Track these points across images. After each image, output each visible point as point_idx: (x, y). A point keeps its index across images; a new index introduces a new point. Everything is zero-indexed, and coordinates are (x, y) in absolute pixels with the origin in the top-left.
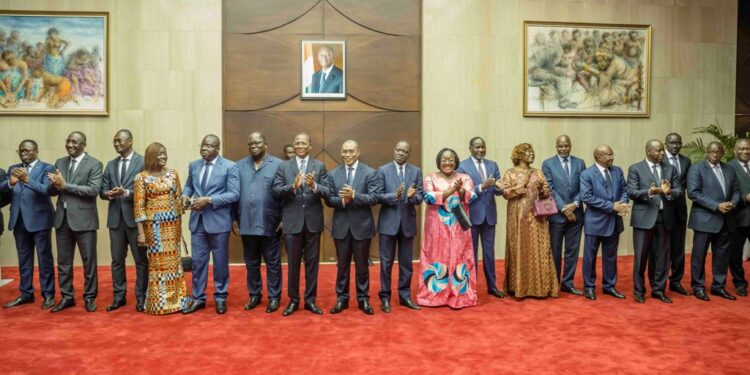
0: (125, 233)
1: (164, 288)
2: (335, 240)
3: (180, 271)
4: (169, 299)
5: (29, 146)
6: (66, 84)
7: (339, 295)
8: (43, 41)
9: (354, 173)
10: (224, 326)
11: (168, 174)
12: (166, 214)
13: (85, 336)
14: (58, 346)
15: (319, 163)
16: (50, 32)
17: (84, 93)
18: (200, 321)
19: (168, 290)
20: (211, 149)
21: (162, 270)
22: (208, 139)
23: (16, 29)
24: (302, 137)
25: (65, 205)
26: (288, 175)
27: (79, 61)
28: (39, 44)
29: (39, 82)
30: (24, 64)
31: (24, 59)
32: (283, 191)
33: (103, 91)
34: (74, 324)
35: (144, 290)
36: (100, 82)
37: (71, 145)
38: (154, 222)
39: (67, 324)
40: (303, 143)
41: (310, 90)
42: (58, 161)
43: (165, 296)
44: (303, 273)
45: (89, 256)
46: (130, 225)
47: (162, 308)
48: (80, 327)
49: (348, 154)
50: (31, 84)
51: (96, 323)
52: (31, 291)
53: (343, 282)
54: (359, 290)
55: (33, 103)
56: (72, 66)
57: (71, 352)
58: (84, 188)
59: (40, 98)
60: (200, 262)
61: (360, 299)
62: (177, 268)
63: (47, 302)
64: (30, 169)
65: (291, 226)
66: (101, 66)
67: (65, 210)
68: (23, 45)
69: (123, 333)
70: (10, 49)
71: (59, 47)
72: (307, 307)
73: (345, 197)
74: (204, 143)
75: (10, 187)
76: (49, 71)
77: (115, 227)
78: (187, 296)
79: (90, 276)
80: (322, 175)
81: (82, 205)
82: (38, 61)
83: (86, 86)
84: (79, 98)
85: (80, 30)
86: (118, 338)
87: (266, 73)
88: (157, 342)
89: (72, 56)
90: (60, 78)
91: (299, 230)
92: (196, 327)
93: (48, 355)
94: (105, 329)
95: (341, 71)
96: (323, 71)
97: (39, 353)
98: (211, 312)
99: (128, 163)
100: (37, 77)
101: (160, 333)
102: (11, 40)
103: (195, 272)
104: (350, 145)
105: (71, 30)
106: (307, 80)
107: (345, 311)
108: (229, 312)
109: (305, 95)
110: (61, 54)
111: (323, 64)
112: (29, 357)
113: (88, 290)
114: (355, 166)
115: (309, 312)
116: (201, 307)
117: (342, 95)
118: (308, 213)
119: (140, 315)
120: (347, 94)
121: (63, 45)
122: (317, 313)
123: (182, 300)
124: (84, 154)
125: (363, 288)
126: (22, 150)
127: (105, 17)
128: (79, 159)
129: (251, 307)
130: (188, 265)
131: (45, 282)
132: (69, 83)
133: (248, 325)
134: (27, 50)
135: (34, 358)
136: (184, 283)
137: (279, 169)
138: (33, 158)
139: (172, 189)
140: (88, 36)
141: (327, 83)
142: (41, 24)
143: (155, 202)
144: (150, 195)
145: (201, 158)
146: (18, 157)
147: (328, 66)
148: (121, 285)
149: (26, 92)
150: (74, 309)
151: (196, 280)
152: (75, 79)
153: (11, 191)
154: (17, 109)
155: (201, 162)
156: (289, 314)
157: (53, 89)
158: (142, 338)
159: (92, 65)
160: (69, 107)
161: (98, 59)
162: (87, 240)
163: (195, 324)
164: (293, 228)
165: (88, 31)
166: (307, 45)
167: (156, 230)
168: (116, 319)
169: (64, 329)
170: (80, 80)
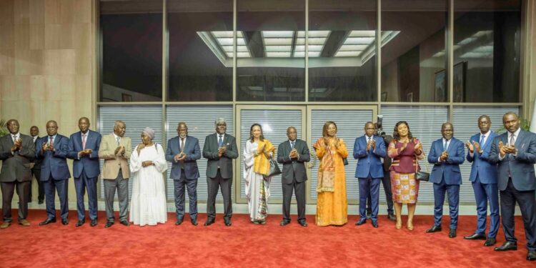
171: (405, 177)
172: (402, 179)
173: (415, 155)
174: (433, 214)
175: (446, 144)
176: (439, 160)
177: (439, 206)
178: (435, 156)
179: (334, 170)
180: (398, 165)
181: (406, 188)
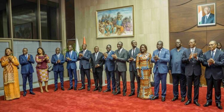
0: (134, 73)
1: (144, 91)
2: (206, 79)
3: (150, 86)
4: (145, 95)
5: (109, 46)
6: (122, 28)
7: (208, 100)
8: (116, 16)
9: (214, 53)
10: (162, 106)
11: (147, 54)
12: (145, 67)
13: (120, 103)
14: (112, 105)
15: (200, 50)
16: (118, 13)
17: (127, 30)
18: (155, 103)
19: (145, 92)
20: (160, 46)
21: (144, 85)
22: (159, 43)
23: (110, 14)
24: (192, 41)
25: (117, 64)
26: (187, 55)
27: (126, 21)
28: (115, 17)
29: (115, 28)
30: (112, 23)
31: (112, 22)
32: (185, 60)
33: (132, 29)
34: (118, 99)
35: (139, 91)
36: (131, 27)
37: (118, 46)
38: (141, 69)
39: (116, 99)
40: (192, 43)
41: (201, 23)
42: (116, 51)
43: (144, 93)
44: (193, 90)
45: (124, 79)
46: (135, 70)
47: (143, 97)
48: (119, 100)
49: (211, 46)
50: (114, 29)
51: (124, 100)
52: (110, 88)
53: (209, 95)
54: (216, 99)
55: (114, 34)
56: (124, 22)
57: (114, 108)
58: (123, 59)
59: (116, 32)
60: (157, 84)
61: (217, 102)
62: (148, 85)
63: (114, 92)
64: (109, 53)
65: (188, 73)
66: (132, 22)
67: (117, 65)
68: (111, 18)
69: (131, 104)
70: (108, 19)
71: (120, 18)
72: (195, 103)
73: (210, 63)
74: (158, 44)
75: (105, 59)
76: (118, 25)
77: (131, 71)
78: (152, 94)
79: (124, 85)
80: (200, 54)
81: (122, 64)
82: (115, 22)
83: (128, 28)
84: (126, 32)
85: (126, 12)
86: (129, 106)
87: (184, 18)
88: (139, 108)
89: (124, 20)
90: (121, 26)
91: (191, 74)
92: (153, 105)
93: (108, 108)
94: (126, 102)
95: (214, 15)
96: (206, 16)
97: (106, 107)
98: (160, 100)
99: (135, 51)
100: (115, 27)
101: (142, 106)
102: (109, 17)
103: (155, 87)
104: (212, 42)
105: (124, 12)
106: (200, 19)
107: (210, 106)
108: (166, 101)
109: (199, 25)
110: (121, 19)
111: (206, 13)
112: (103, 107)
113: (124, 89)
114: (215, 51)
115: (195, 105)
116: (157, 98)
117: (214, 24)
118: (194, 68)
119: (138, 99)
120: (216, 23)
121: (121, 17)
122: (198, 105)
123: (150, 96)
124: (122, 49)
125: (218, 98)
126: (107, 48)
127: (132, 7)
128: (121, 50)
129: (174, 100)
130: (152, 84)
131: (113, 86)
132: (123, 28)
133: (171, 107)
134: (112, 19)
135: (104, 108)
136: (151, 90)
137: (184, 52)
138: (110, 50)
139: (147, 59)
140: (128, 13)
141: (208, 20)
142: (116, 11)
143: (142, 63)
144: (140, 61)
145: (157, 49)
146: (106, 50)
147: (208, 13)
148: (133, 89)
149: (112, 31)
150: (120, 95)
151: (155, 89)
152: (125, 26)
153: (105, 60)
154: (110, 36)
155: (157, 50)
156: (187, 104)
157: (119, 29)
158: (135, 106)
159: (129, 22)
160: (123, 35)
161: (131, 20)
162: (123, 74)
163: (153, 104)
164: (189, 73)
165: (128, 12)
166: (200, 7)
167: (142, 72)
168: (130, 99)
169: (116, 100)
170: (126, 26)
171: (43, 71)
172: (42, 71)
173: (46, 61)
174: (54, 83)
175: (58, 56)
176: (57, 63)
177: (56, 80)
178: (54, 61)
179: (13, 72)
180: (40, 66)
181: (44, 75)
